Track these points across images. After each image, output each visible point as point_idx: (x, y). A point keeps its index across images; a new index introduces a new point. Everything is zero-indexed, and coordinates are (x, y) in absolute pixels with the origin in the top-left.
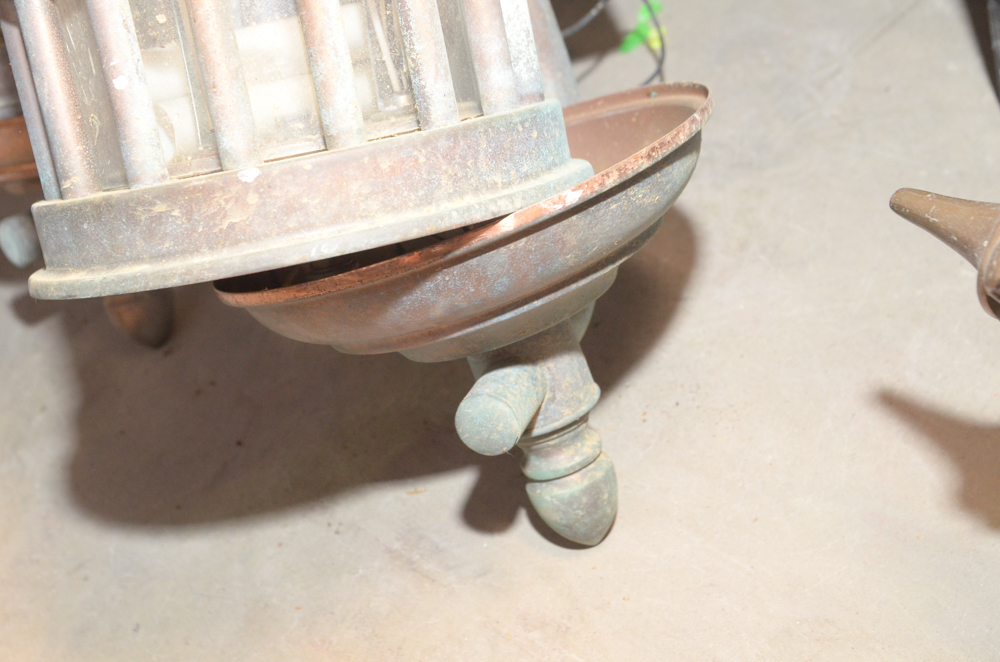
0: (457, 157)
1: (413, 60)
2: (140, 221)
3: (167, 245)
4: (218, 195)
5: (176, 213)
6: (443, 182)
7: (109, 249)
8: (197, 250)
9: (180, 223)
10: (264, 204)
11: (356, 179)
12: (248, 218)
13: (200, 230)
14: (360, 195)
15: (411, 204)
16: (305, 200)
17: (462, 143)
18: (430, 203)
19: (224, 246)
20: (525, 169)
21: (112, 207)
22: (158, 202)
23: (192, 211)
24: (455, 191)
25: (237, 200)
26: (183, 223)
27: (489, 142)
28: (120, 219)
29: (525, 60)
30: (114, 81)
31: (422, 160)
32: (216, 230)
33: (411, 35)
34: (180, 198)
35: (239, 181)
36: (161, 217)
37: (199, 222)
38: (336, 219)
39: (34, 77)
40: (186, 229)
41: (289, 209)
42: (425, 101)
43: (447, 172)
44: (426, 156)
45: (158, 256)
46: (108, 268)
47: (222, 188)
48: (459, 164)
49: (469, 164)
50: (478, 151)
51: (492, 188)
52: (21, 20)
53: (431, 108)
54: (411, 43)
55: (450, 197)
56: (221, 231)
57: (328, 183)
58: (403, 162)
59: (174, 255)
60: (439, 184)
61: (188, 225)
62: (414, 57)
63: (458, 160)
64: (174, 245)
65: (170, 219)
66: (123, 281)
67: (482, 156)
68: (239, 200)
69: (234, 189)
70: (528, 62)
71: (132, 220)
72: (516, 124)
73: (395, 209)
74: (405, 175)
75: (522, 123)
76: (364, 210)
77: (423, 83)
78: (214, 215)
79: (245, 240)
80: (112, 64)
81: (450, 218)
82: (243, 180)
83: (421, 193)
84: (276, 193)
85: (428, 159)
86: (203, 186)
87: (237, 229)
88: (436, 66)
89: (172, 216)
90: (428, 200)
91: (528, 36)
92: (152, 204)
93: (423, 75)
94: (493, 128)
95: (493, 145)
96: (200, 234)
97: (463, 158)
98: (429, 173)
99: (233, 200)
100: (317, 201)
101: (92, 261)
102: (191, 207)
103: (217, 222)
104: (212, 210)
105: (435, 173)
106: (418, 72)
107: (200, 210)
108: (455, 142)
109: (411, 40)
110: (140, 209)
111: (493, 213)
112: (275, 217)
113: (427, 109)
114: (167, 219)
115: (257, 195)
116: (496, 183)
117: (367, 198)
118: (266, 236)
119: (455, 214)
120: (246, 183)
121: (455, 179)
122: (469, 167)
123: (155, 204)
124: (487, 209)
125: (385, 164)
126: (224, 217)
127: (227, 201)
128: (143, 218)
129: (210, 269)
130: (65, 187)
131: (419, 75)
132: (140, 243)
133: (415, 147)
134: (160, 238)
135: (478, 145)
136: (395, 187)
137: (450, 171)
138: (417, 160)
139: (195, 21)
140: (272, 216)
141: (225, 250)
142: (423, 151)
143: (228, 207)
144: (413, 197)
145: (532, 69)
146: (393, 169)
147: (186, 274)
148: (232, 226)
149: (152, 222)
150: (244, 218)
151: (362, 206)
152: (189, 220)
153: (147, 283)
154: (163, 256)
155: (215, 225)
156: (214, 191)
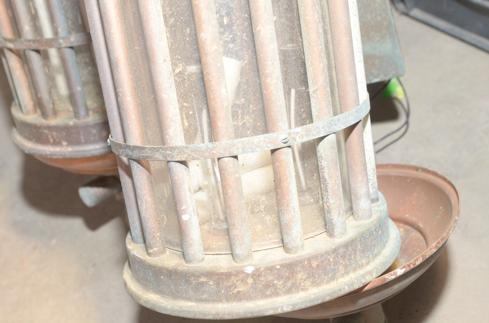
0: (347, 255)
1: (327, 206)
2: (192, 283)
3: (205, 296)
4: (233, 277)
5: (211, 283)
6: (341, 268)
7: (174, 291)
8: (220, 301)
9: (213, 288)
10: (255, 283)
11: (301, 272)
12: (247, 289)
13: (223, 292)
14: (302, 279)
15: (325, 281)
16: (275, 282)
17: (350, 248)
18: (334, 280)
19: (234, 300)
20: (375, 253)
21: (178, 273)
22: (202, 277)
23: (219, 283)
24: (345, 272)
25: (242, 281)
26: (214, 288)
27: (361, 245)
28: (182, 280)
29: (371, 183)
30: (183, 216)
31: (332, 260)
32: (231, 293)
33: (328, 195)
34: (213, 276)
35: (244, 272)
36: (203, 283)
37: (222, 289)
38: (289, 291)
39: (138, 200)
40: (215, 291)
41: (267, 286)
42: (332, 226)
43: (342, 264)
44: (333, 258)
45: (200, 300)
46: (173, 299)
47: (235, 275)
48: (348, 259)
49: (352, 258)
50: (356, 251)
51: (362, 267)
52: (133, 174)
53: (335, 230)
54: (327, 198)
55: (343, 276)
56: (233, 294)
57: (287, 274)
58: (323, 262)
59: (208, 301)
60: (339, 270)
61: (217, 289)
62: (329, 205)
63: (348, 257)
64: (209, 297)
65: (208, 285)
66: (183, 312)
67: (358, 252)
68: (244, 281)
69: (241, 276)
70: (373, 184)
71: (188, 282)
72: (373, 232)
73: (318, 285)
74: (323, 268)
75: (375, 230)
76: (303, 286)
77: (332, 217)
78: (230, 287)
79: (245, 299)
80: (182, 208)
81: (344, 289)
82: (246, 272)
83: (330, 275)
84: (262, 279)
85: (334, 259)
86: (226, 273)
87: (241, 294)
88: (339, 210)
89: (209, 284)
90: (333, 278)
91: (374, 171)
92: (199, 277)
93: (332, 214)
94: (363, 237)
95: (363, 246)
96: (222, 294)
97: (350, 255)
98: (334, 266)
99: (241, 280)
100: (281, 282)
101: (164, 293)
102: (219, 282)
103: (232, 290)
104: (229, 284)
105: (337, 265)
106: (330, 212)
107: (223, 283)
108: (347, 249)
109: (327, 197)
110: (193, 278)
111: (363, 284)
112: (260, 289)
113: (333, 229)
114: (206, 284)
115: (252, 279)
116: (363, 264)
117: (305, 280)
118: (255, 297)
119: (346, 287)
120: (247, 273)
121: (346, 266)
122: (352, 259)
123: (200, 277)
124: (361, 282)
125: (314, 264)
126: (236, 287)
127: (237, 281)
128: (194, 282)
129: (228, 314)
130: (150, 252)
131: (330, 213)
132: (191, 293)
133: (329, 254)
134: (202, 293)
135: (357, 248)
136: (318, 274)
137: (344, 263)
138: (329, 260)
139: (226, 195)
140: (259, 289)
141: (234, 302)
142: (332, 256)
143: (237, 283)
144: (326, 278)
145: (374, 187)
146: (318, 266)
147: (216, 315)
148: (239, 292)
149: (198, 285)
150: (245, 289)
151: (303, 284)
152: (217, 287)
153: (196, 315)
154: (203, 301)
155: (230, 291)
156: (231, 276)
